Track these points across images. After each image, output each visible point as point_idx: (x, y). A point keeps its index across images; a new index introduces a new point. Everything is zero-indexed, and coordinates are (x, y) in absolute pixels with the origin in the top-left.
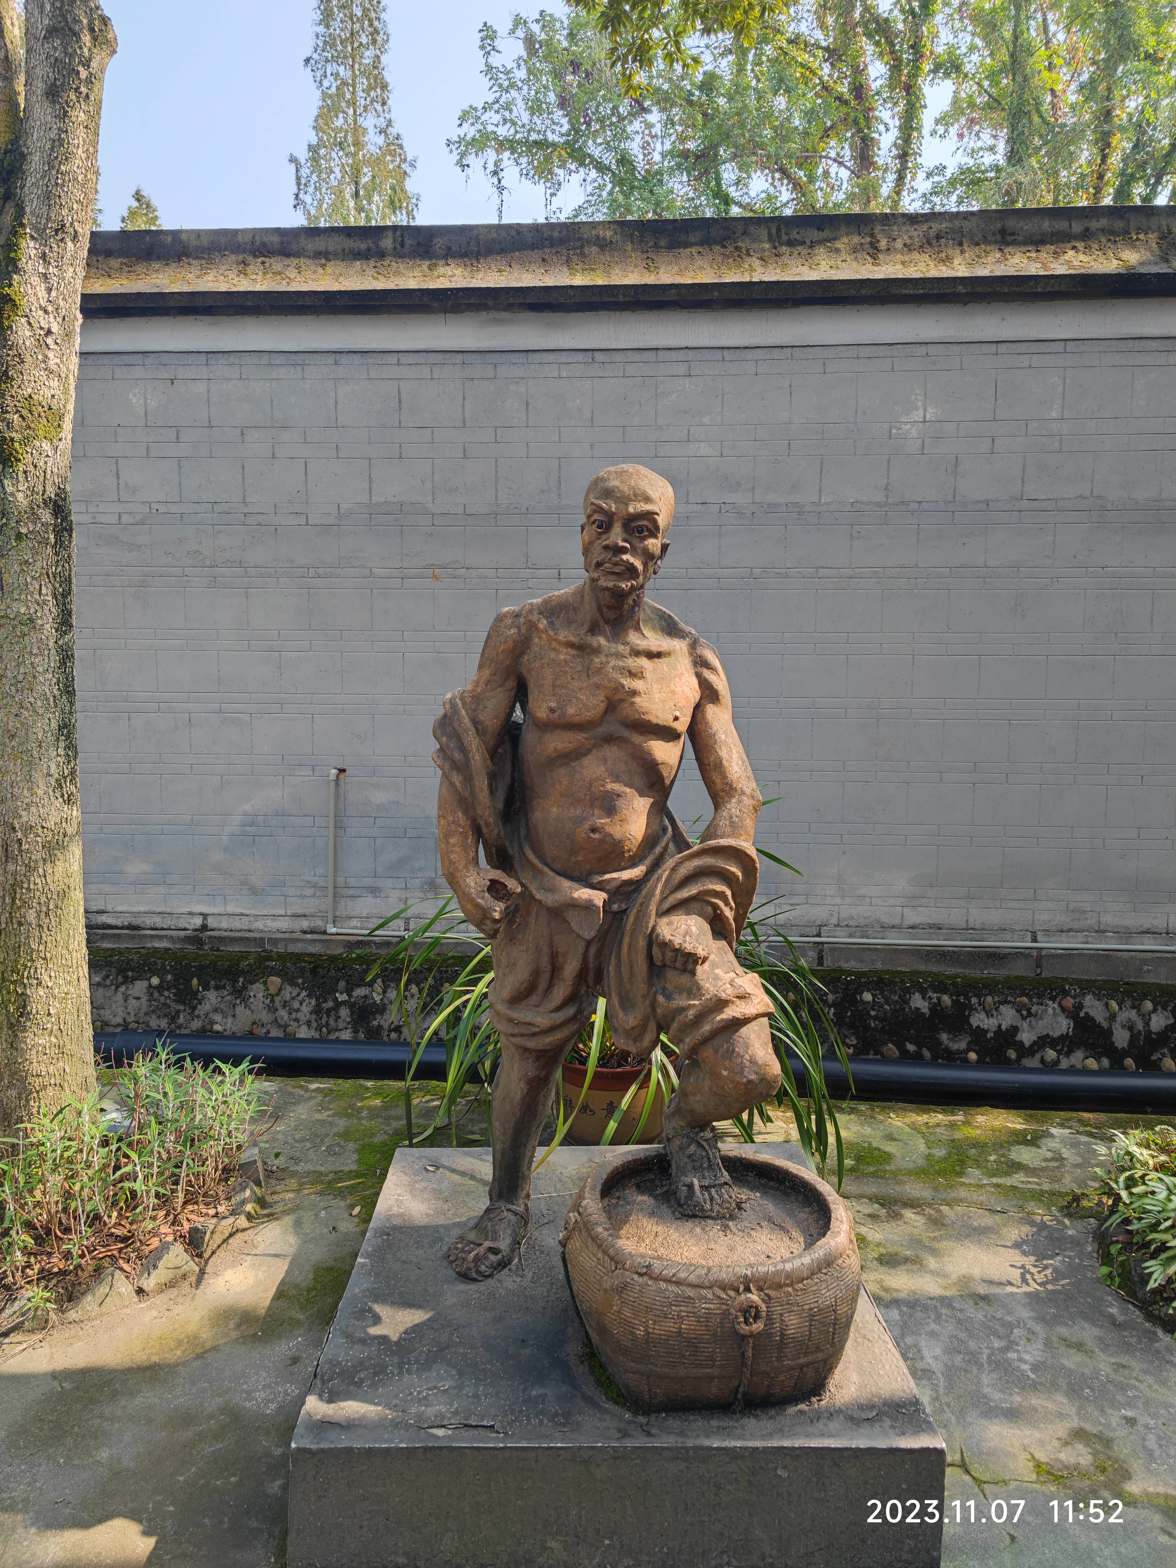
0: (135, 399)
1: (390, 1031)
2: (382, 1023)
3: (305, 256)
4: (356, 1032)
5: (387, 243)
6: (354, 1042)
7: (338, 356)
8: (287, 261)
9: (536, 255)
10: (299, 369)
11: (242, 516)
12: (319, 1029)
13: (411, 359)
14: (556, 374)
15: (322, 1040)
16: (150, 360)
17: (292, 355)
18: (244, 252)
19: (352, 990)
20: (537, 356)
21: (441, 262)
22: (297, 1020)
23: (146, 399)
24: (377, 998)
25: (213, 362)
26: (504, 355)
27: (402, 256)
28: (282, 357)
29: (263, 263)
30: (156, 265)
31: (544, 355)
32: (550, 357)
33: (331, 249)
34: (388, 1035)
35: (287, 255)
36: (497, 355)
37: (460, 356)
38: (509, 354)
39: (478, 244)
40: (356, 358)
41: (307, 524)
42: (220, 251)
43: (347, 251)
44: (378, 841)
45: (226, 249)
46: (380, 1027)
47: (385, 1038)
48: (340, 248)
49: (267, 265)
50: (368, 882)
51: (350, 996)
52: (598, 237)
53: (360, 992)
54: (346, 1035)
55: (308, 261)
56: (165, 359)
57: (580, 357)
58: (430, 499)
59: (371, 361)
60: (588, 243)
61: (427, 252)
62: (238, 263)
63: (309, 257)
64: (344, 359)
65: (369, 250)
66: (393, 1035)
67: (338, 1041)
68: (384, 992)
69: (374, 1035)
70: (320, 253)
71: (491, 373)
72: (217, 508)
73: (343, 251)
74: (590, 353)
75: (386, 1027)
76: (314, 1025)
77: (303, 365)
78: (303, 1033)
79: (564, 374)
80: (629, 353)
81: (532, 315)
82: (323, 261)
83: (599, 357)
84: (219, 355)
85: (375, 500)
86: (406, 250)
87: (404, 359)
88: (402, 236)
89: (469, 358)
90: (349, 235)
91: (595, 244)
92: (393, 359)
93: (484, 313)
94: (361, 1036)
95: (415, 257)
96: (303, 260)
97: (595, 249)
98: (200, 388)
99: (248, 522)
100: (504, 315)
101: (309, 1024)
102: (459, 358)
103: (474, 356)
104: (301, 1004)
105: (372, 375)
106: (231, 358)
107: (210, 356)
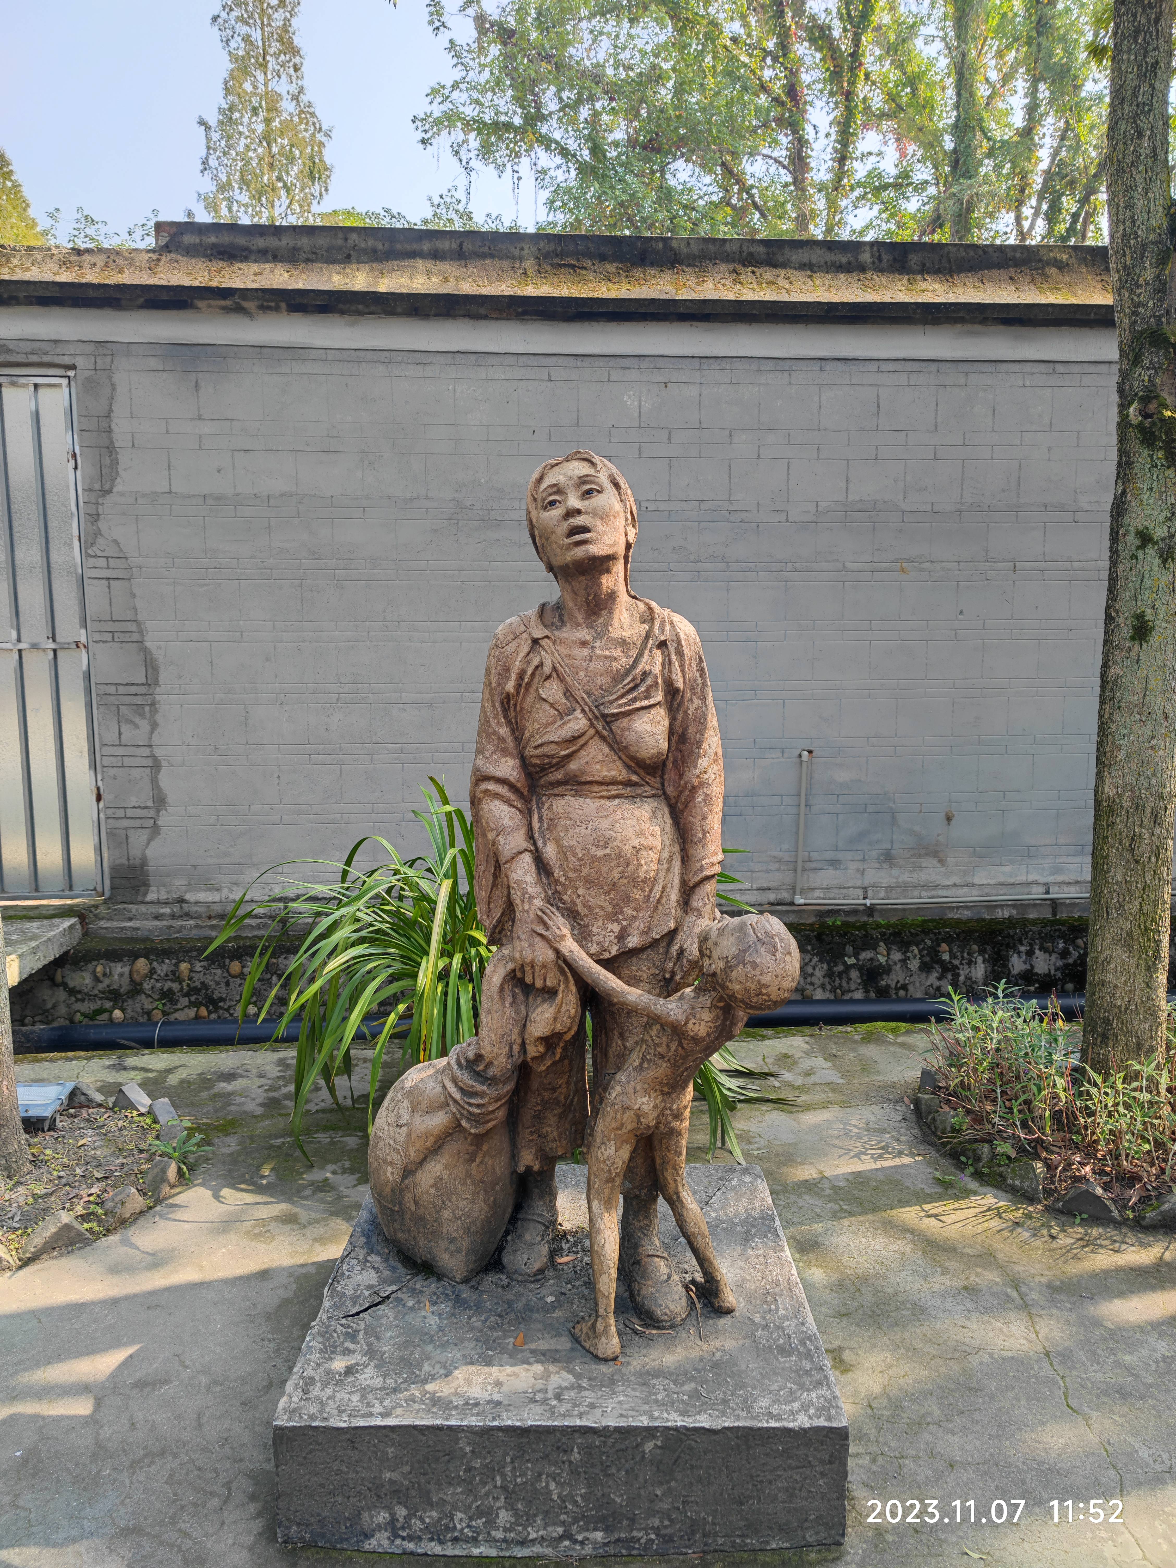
0: (630, 400)
1: (897, 989)
2: (889, 982)
3: (791, 268)
4: (867, 991)
5: (866, 257)
6: (866, 1001)
7: (823, 363)
8: (776, 272)
9: (1004, 274)
10: (786, 374)
11: (727, 514)
12: (833, 990)
13: (890, 366)
14: (1021, 383)
15: (837, 1001)
16: (645, 364)
17: (780, 362)
18: (734, 261)
19: (858, 954)
20: (1004, 366)
21: (919, 277)
22: (812, 984)
23: (640, 401)
24: (882, 960)
25: (705, 367)
26: (975, 364)
27: (881, 270)
28: (771, 363)
29: (753, 272)
30: (652, 271)
31: (1011, 365)
32: (1016, 367)
33: (814, 261)
34: (897, 994)
35: (775, 266)
36: (969, 365)
37: (935, 365)
38: (979, 364)
39: (949, 262)
40: (840, 365)
41: (787, 521)
42: (710, 260)
43: (829, 263)
44: (841, 817)
45: (716, 258)
46: (888, 986)
47: (894, 996)
48: (822, 261)
49: (758, 274)
50: (830, 855)
51: (858, 959)
52: (1056, 259)
53: (866, 955)
54: (859, 995)
55: (794, 272)
56: (660, 363)
57: (1042, 368)
58: (901, 497)
59: (854, 368)
60: (1048, 264)
61: (903, 267)
62: (730, 272)
63: (795, 268)
64: (829, 366)
65: (849, 263)
66: (902, 993)
67: (852, 1001)
68: (888, 954)
69: (883, 994)
70: (805, 265)
71: (962, 381)
72: (704, 506)
73: (826, 263)
74: (1051, 365)
75: (893, 986)
76: (828, 987)
77: (790, 371)
78: (819, 995)
79: (1028, 383)
80: (1085, 365)
81: (1002, 328)
82: (809, 273)
83: (1059, 368)
84: (712, 360)
85: (851, 498)
86: (884, 264)
87: (884, 366)
88: (879, 251)
89: (943, 367)
90: (829, 249)
91: (1054, 266)
92: (873, 366)
93: (960, 325)
94: (873, 995)
95: (893, 272)
96: (790, 271)
97: (1054, 271)
98: (692, 392)
99: (732, 519)
100: (978, 328)
101: (823, 986)
102: (934, 367)
103: (948, 365)
104: (814, 969)
105: (854, 381)
106: (724, 364)
107: (703, 360)
